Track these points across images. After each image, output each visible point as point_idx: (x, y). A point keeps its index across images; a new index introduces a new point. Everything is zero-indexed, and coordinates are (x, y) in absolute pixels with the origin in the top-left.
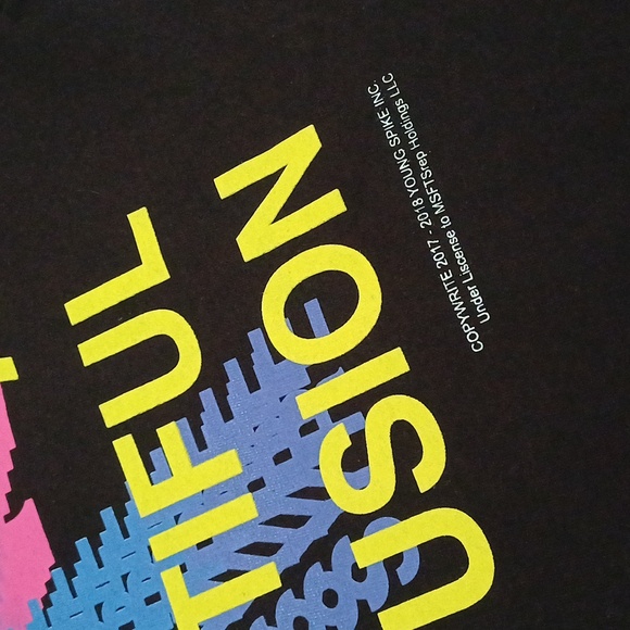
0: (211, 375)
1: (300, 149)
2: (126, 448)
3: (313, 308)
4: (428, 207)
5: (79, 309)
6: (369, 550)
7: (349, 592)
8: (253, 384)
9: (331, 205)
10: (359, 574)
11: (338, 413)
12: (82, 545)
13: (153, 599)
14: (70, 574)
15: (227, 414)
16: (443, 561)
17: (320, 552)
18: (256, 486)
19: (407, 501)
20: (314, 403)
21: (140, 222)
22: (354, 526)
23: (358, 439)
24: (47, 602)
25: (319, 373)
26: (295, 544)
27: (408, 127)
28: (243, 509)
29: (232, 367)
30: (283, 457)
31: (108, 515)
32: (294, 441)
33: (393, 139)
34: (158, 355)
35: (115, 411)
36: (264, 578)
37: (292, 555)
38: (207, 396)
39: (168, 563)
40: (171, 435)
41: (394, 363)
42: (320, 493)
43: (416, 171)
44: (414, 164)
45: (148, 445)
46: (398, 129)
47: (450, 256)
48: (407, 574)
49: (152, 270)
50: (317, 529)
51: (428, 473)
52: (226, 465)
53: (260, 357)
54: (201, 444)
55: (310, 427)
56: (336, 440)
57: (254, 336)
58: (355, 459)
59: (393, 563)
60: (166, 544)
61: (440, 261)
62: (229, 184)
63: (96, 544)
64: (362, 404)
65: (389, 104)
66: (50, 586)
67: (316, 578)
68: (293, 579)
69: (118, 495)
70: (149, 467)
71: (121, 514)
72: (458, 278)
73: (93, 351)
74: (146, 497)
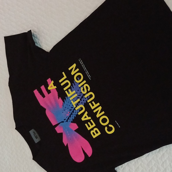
0: (72, 85)
1: (74, 66)
2: (66, 92)
3: (78, 78)
4: (85, 69)
5: (60, 81)
6: (86, 96)
7: (85, 100)
8: (75, 85)
9: (78, 70)
10: (85, 98)
11: (82, 86)
12: (65, 100)
13: (71, 103)
14: (64, 102)
15: (73, 88)
16: (91, 96)
17: (82, 97)
18: (77, 93)
19: (88, 92)
20: (80, 86)
21: (63, 73)
22: (84, 95)
23: (83, 88)
24: (63, 105)
25: (80, 83)
26: (80, 97)
27: (82, 62)
28: (76, 95)
29: (73, 84)
30: (78, 90)
31: (66, 97)
32: (79, 89)
33: (81, 64)
34: (67, 84)
35: (65, 89)
36: (79, 100)
37: (80, 98)
38: (72, 86)
39: (71, 100)
40: (69, 90)
41: (85, 82)
42: (82, 93)
43: (83, 66)
44: (83, 65)
45: (68, 91)
46: (82, 63)
47: (87, 72)
48: (89, 97)
49: (65, 77)
50: (82, 95)
51: (89, 90)
52: (74, 92)
53: (75, 83)
54: (72, 91)
55: (80, 88)
56: (82, 88)
57: (74, 81)
58: (84, 90)
59: (88, 97)
60: (71, 99)
61: (86, 73)
62: (70, 69)
63: (66, 100)
64: (83, 85)
65: (80, 61)
66: (63, 104)
67: (82, 99)
68: (81, 100)
69: (67, 96)
70: (68, 93)
71: (67, 97)
72: (88, 74)
73: (62, 84)
74: (69, 95)
